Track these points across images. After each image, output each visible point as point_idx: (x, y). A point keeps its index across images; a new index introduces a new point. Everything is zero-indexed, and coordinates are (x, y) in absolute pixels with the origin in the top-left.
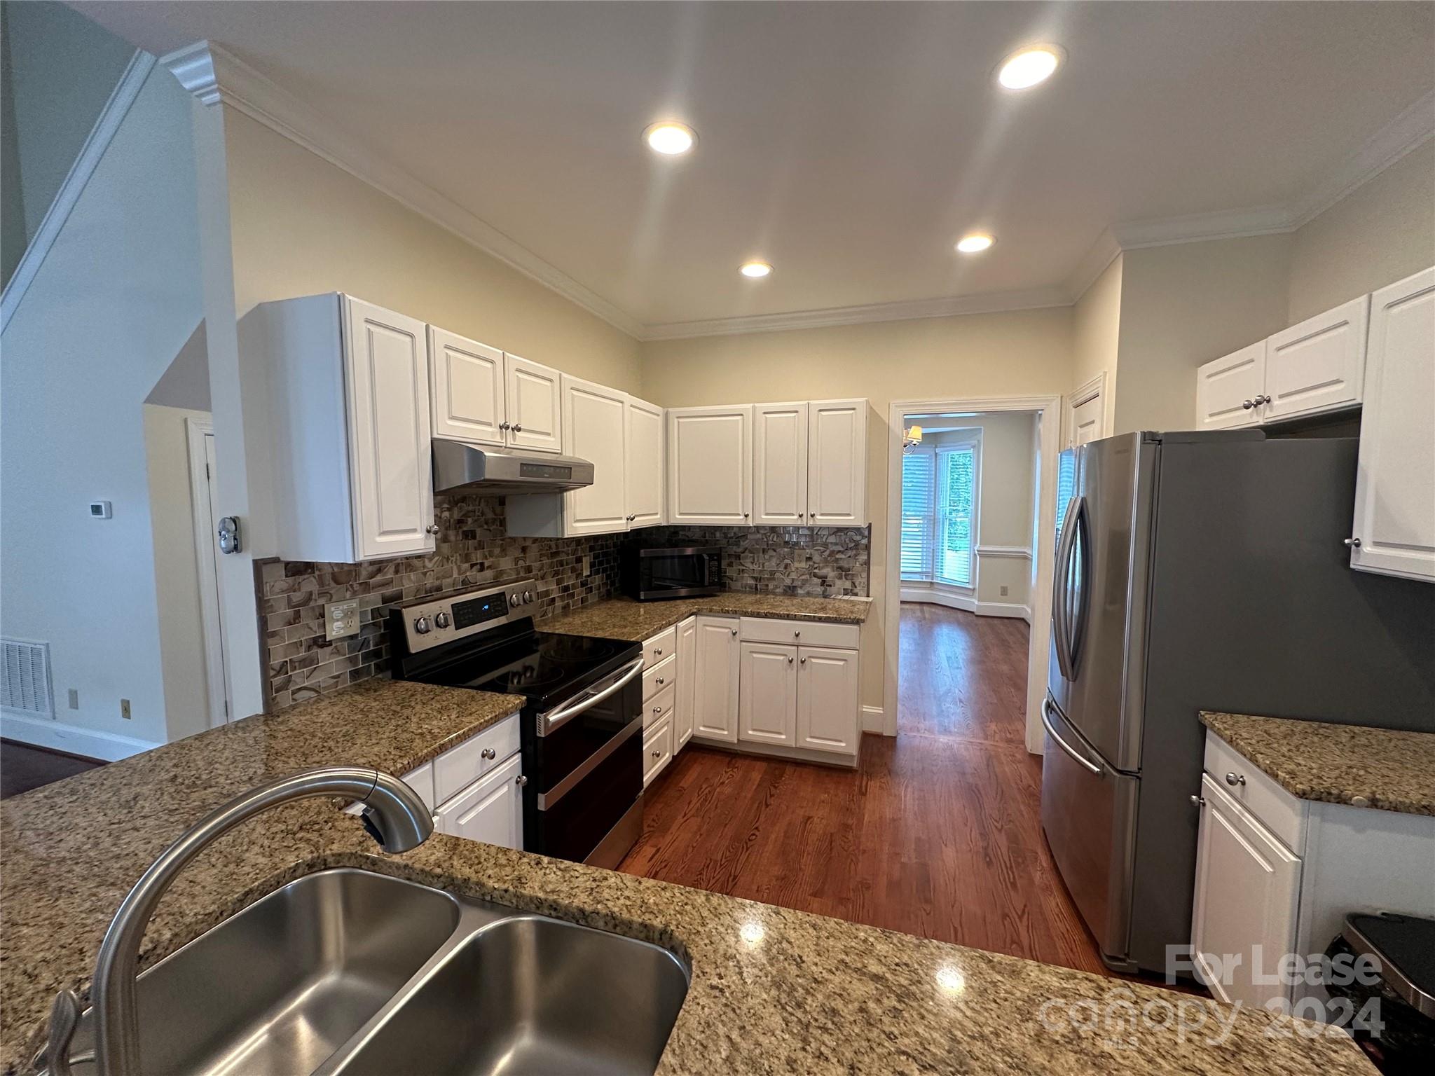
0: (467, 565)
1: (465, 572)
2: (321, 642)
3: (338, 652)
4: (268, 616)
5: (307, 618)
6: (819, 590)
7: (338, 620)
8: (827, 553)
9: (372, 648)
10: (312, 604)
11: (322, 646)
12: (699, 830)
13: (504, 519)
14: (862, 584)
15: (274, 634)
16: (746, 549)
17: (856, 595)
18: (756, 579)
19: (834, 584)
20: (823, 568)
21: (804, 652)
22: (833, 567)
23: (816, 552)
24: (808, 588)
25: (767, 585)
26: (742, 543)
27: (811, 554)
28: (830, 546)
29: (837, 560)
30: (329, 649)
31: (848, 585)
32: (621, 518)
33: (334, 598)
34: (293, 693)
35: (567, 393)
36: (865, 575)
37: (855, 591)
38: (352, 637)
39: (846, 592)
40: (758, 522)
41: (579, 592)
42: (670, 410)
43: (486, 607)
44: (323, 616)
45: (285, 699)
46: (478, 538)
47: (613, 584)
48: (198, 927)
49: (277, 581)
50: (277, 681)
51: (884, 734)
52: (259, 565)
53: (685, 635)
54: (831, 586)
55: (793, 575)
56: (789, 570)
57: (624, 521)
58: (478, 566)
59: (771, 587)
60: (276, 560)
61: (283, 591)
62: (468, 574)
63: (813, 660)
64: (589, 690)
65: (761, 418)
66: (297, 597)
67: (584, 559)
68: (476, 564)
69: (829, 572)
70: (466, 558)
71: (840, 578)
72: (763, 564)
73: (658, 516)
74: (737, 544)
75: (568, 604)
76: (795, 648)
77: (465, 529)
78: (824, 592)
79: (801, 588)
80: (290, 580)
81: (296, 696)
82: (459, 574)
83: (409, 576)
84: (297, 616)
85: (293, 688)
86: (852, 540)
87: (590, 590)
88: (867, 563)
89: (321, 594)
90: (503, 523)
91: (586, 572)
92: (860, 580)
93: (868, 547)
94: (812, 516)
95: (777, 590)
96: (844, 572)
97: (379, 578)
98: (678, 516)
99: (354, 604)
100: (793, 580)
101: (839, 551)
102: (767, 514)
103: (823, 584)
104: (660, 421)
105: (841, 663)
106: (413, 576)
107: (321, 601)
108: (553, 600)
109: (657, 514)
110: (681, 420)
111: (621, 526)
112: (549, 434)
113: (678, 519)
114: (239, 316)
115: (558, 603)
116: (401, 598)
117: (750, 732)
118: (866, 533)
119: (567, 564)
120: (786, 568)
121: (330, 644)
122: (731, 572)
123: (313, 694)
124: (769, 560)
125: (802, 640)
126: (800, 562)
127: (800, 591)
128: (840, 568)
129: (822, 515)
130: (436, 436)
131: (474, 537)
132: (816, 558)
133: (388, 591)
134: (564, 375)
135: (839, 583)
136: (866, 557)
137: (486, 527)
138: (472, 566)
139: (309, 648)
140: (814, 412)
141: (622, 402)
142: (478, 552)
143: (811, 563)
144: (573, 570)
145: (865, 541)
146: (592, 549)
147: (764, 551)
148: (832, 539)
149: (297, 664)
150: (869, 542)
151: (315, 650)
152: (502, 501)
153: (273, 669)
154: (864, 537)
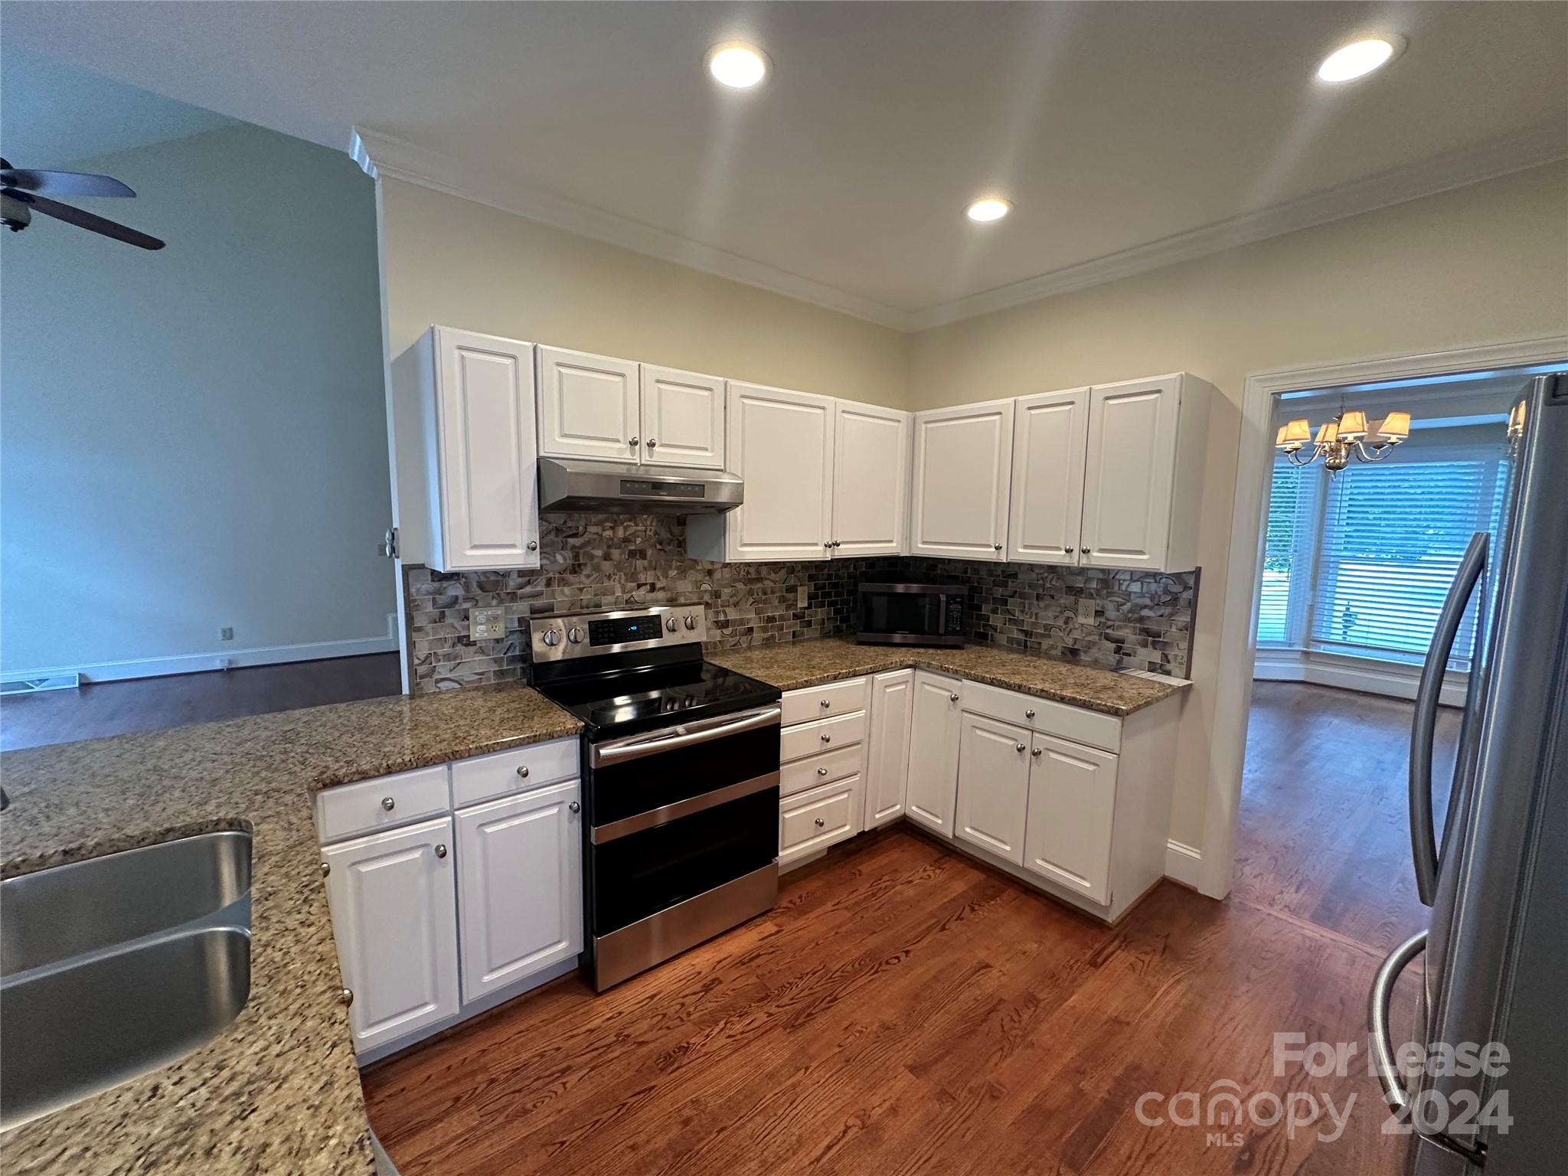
0: (634, 585)
1: (631, 591)
2: (465, 641)
3: (482, 651)
4: (415, 614)
5: (451, 619)
6: (1113, 659)
7: (482, 624)
8: (1128, 606)
9: (517, 653)
10: (457, 607)
11: (466, 645)
12: (839, 927)
13: (684, 540)
14: (1179, 659)
15: (419, 629)
16: (1015, 592)
17: (1168, 673)
18: (1025, 633)
19: (1135, 653)
20: (1120, 627)
21: (1040, 742)
22: (1135, 628)
23: (1110, 604)
24: (1095, 652)
25: (1040, 643)
26: (1010, 583)
27: (1103, 607)
28: (1132, 596)
29: (1141, 619)
30: (472, 649)
31: (1156, 657)
32: (816, 544)
33: (480, 604)
34: (437, 681)
35: (735, 403)
36: (1184, 645)
37: (1168, 667)
38: (497, 641)
39: (1153, 668)
40: (1014, 557)
41: (791, 626)
42: (918, 414)
43: (634, 628)
44: (467, 618)
45: (428, 686)
46: (648, 558)
47: (844, 620)
48: (121, 844)
49: (425, 586)
50: (422, 670)
51: (1201, 891)
52: (406, 569)
53: (888, 691)
54: (1129, 655)
55: (1076, 634)
56: (1071, 626)
57: (821, 548)
58: (648, 587)
59: (1044, 646)
60: (422, 567)
61: (429, 593)
62: (634, 593)
63: (1052, 755)
64: (680, 729)
65: (1024, 415)
66: (442, 600)
67: (799, 588)
68: (645, 584)
69: (1128, 634)
70: (632, 577)
71: (1145, 645)
72: (1037, 614)
73: (894, 544)
74: (1005, 585)
75: (773, 636)
76: (1029, 733)
77: (632, 548)
78: (1119, 662)
79: (1085, 652)
80: (436, 584)
81: (439, 685)
82: (624, 592)
83: (562, 591)
84: (442, 616)
85: (436, 676)
86: (1166, 591)
87: (809, 624)
88: (1190, 628)
89: (466, 599)
90: (681, 544)
91: (802, 603)
92: (1177, 652)
93: (1193, 605)
94: (1086, 552)
95: (1053, 652)
96: (1152, 637)
97: (528, 589)
98: (920, 546)
99: (499, 611)
100: (1075, 640)
101: (1146, 607)
102: (1026, 547)
103: (1118, 650)
104: (902, 429)
105: (1091, 768)
106: (567, 590)
107: (466, 605)
108: (751, 630)
109: (891, 541)
110: (929, 426)
111: (816, 553)
112: (706, 449)
113: (922, 549)
115: (758, 636)
116: (552, 610)
117: (968, 830)
118: (1191, 583)
119: (773, 592)
120: (1066, 623)
121: (474, 643)
122: (997, 620)
123: (457, 686)
124: (1046, 607)
125: (1037, 723)
126: (1086, 616)
127: (1083, 657)
128: (1147, 632)
129: (1102, 550)
130: (542, 454)
131: (644, 557)
132: (1111, 613)
133: (539, 603)
134: (732, 382)
135: (1141, 651)
136: (1188, 619)
137: (659, 547)
138: (639, 586)
139: (454, 645)
140: (1097, 399)
141: (823, 408)
142: (649, 573)
143: (1103, 620)
144: (783, 599)
145: (1188, 595)
146: (811, 578)
147: (1038, 597)
148: (1136, 587)
149: (441, 657)
150: (1196, 596)
151: (459, 647)
152: (682, 522)
153: (418, 658)
154: (1186, 588)
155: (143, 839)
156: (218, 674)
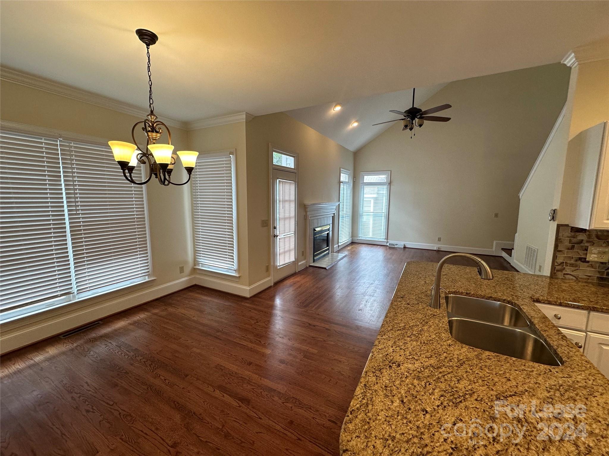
2: (583, 260)
3: (592, 267)
4: (559, 245)
5: (578, 249)
7: (595, 254)
10: (582, 244)
11: (583, 262)
15: (560, 251)
30: (586, 264)
33: (595, 245)
34: (565, 274)
38: (603, 263)
44: (586, 250)
45: (560, 275)
49: (567, 233)
50: (558, 268)
52: (559, 226)
60: (567, 225)
61: (568, 237)
66: (574, 240)
80: (572, 233)
81: (565, 276)
84: (573, 247)
85: (564, 272)
89: (588, 242)
107: (587, 244)
114: (570, 139)
121: (588, 262)
123: (574, 278)
139: (576, 261)
149: (569, 265)
151: (579, 262)
153: (557, 263)
155: (484, 297)
156: (435, 251)
